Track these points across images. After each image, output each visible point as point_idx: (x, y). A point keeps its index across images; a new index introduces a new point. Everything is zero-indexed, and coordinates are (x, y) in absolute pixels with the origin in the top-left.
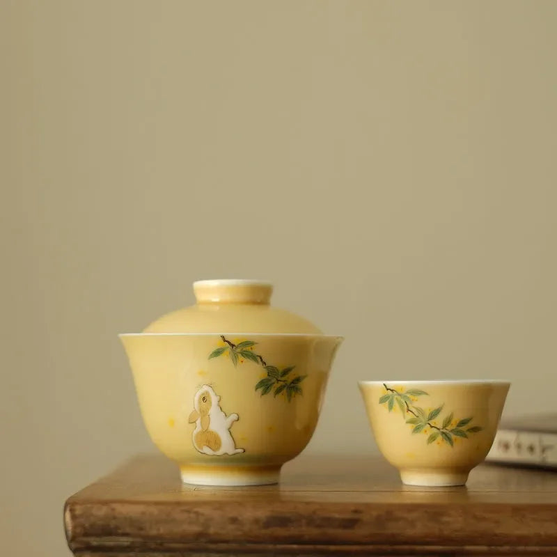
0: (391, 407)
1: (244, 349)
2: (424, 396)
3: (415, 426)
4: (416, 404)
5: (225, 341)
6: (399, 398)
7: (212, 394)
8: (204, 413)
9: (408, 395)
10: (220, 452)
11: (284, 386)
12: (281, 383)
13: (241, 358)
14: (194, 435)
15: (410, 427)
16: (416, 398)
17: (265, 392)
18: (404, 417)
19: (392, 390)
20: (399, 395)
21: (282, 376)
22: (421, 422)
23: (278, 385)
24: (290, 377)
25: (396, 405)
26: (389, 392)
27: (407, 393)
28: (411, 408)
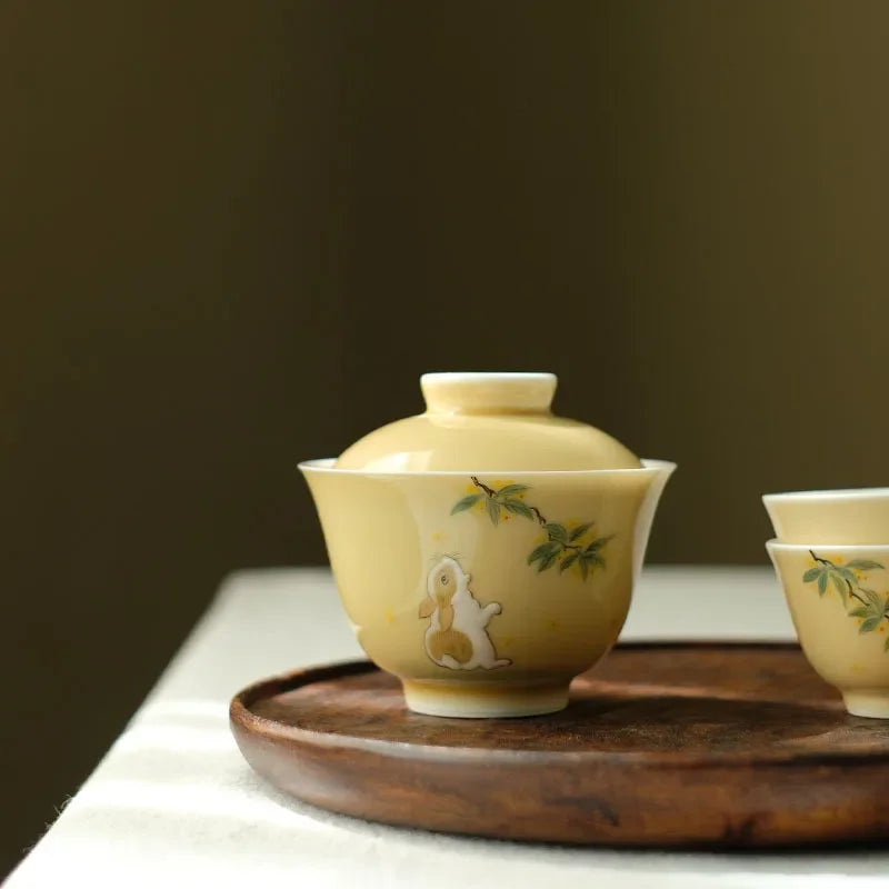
0: (822, 588)
1: (510, 497)
2: (876, 571)
3: (863, 620)
4: (864, 584)
5: (478, 484)
6: (837, 574)
7: (457, 570)
8: (444, 601)
9: (852, 570)
10: (471, 665)
11: (576, 556)
12: (571, 552)
13: (504, 511)
14: (427, 636)
15: (856, 622)
16: (863, 574)
17: (543, 567)
18: (845, 604)
19: (824, 562)
20: (836, 569)
21: (572, 539)
22: (873, 612)
23: (564, 555)
24: (585, 541)
25: (831, 584)
26: (820, 564)
27: (850, 565)
28: (856, 592)
